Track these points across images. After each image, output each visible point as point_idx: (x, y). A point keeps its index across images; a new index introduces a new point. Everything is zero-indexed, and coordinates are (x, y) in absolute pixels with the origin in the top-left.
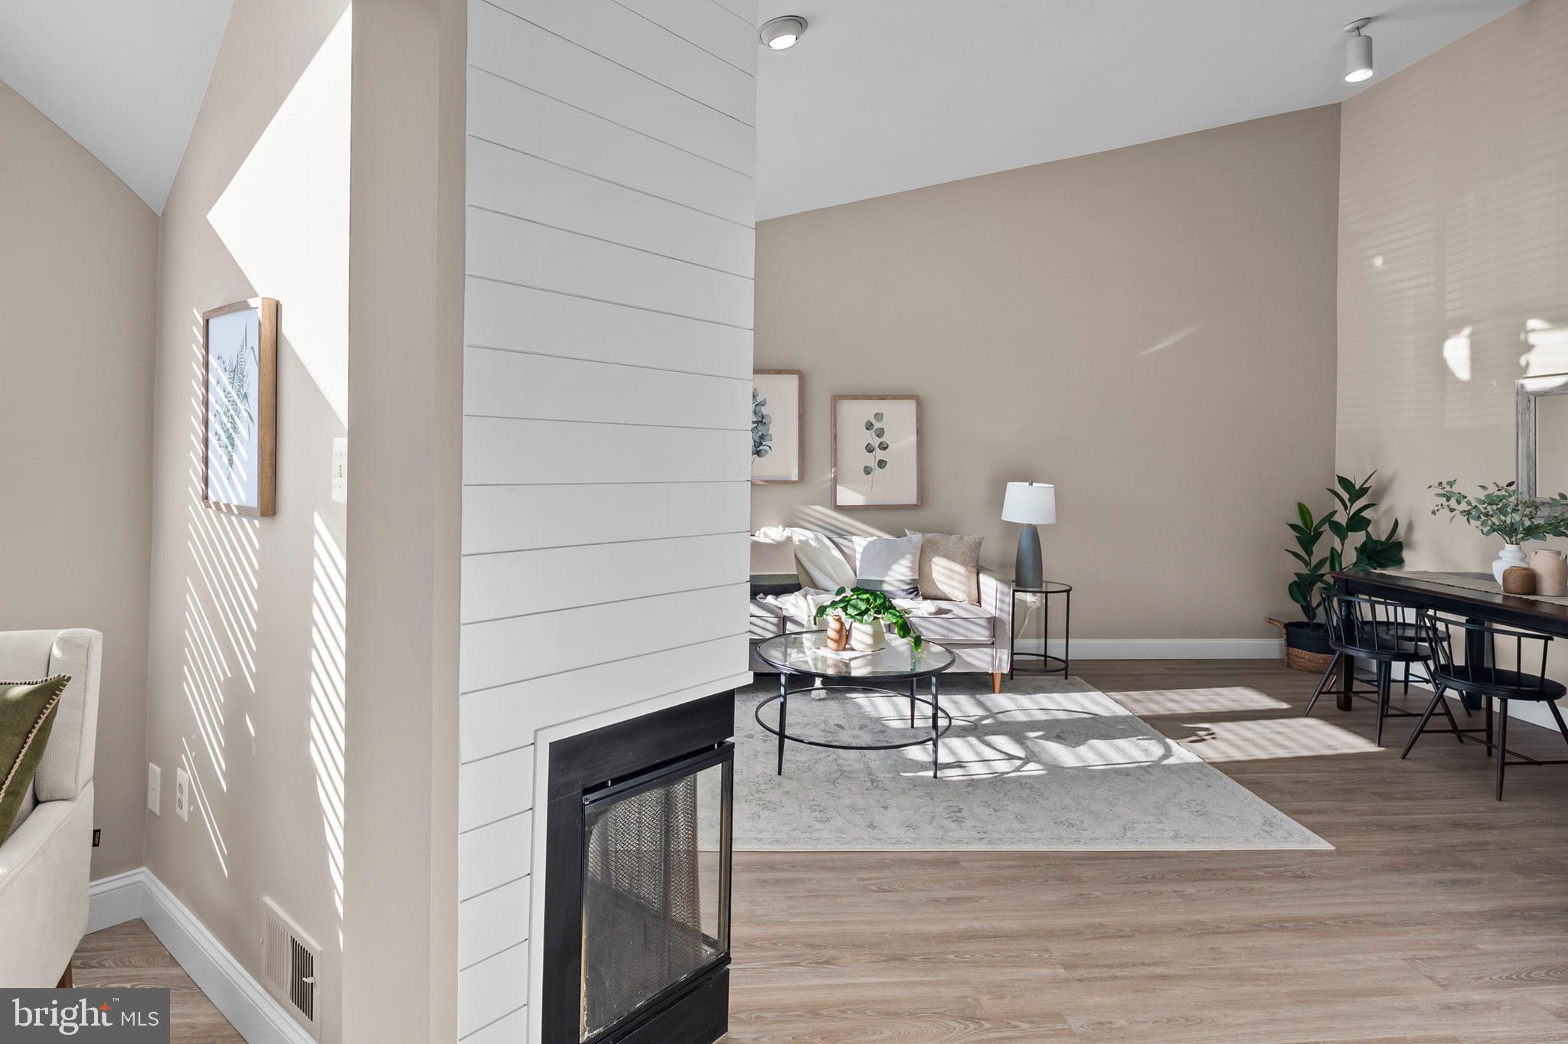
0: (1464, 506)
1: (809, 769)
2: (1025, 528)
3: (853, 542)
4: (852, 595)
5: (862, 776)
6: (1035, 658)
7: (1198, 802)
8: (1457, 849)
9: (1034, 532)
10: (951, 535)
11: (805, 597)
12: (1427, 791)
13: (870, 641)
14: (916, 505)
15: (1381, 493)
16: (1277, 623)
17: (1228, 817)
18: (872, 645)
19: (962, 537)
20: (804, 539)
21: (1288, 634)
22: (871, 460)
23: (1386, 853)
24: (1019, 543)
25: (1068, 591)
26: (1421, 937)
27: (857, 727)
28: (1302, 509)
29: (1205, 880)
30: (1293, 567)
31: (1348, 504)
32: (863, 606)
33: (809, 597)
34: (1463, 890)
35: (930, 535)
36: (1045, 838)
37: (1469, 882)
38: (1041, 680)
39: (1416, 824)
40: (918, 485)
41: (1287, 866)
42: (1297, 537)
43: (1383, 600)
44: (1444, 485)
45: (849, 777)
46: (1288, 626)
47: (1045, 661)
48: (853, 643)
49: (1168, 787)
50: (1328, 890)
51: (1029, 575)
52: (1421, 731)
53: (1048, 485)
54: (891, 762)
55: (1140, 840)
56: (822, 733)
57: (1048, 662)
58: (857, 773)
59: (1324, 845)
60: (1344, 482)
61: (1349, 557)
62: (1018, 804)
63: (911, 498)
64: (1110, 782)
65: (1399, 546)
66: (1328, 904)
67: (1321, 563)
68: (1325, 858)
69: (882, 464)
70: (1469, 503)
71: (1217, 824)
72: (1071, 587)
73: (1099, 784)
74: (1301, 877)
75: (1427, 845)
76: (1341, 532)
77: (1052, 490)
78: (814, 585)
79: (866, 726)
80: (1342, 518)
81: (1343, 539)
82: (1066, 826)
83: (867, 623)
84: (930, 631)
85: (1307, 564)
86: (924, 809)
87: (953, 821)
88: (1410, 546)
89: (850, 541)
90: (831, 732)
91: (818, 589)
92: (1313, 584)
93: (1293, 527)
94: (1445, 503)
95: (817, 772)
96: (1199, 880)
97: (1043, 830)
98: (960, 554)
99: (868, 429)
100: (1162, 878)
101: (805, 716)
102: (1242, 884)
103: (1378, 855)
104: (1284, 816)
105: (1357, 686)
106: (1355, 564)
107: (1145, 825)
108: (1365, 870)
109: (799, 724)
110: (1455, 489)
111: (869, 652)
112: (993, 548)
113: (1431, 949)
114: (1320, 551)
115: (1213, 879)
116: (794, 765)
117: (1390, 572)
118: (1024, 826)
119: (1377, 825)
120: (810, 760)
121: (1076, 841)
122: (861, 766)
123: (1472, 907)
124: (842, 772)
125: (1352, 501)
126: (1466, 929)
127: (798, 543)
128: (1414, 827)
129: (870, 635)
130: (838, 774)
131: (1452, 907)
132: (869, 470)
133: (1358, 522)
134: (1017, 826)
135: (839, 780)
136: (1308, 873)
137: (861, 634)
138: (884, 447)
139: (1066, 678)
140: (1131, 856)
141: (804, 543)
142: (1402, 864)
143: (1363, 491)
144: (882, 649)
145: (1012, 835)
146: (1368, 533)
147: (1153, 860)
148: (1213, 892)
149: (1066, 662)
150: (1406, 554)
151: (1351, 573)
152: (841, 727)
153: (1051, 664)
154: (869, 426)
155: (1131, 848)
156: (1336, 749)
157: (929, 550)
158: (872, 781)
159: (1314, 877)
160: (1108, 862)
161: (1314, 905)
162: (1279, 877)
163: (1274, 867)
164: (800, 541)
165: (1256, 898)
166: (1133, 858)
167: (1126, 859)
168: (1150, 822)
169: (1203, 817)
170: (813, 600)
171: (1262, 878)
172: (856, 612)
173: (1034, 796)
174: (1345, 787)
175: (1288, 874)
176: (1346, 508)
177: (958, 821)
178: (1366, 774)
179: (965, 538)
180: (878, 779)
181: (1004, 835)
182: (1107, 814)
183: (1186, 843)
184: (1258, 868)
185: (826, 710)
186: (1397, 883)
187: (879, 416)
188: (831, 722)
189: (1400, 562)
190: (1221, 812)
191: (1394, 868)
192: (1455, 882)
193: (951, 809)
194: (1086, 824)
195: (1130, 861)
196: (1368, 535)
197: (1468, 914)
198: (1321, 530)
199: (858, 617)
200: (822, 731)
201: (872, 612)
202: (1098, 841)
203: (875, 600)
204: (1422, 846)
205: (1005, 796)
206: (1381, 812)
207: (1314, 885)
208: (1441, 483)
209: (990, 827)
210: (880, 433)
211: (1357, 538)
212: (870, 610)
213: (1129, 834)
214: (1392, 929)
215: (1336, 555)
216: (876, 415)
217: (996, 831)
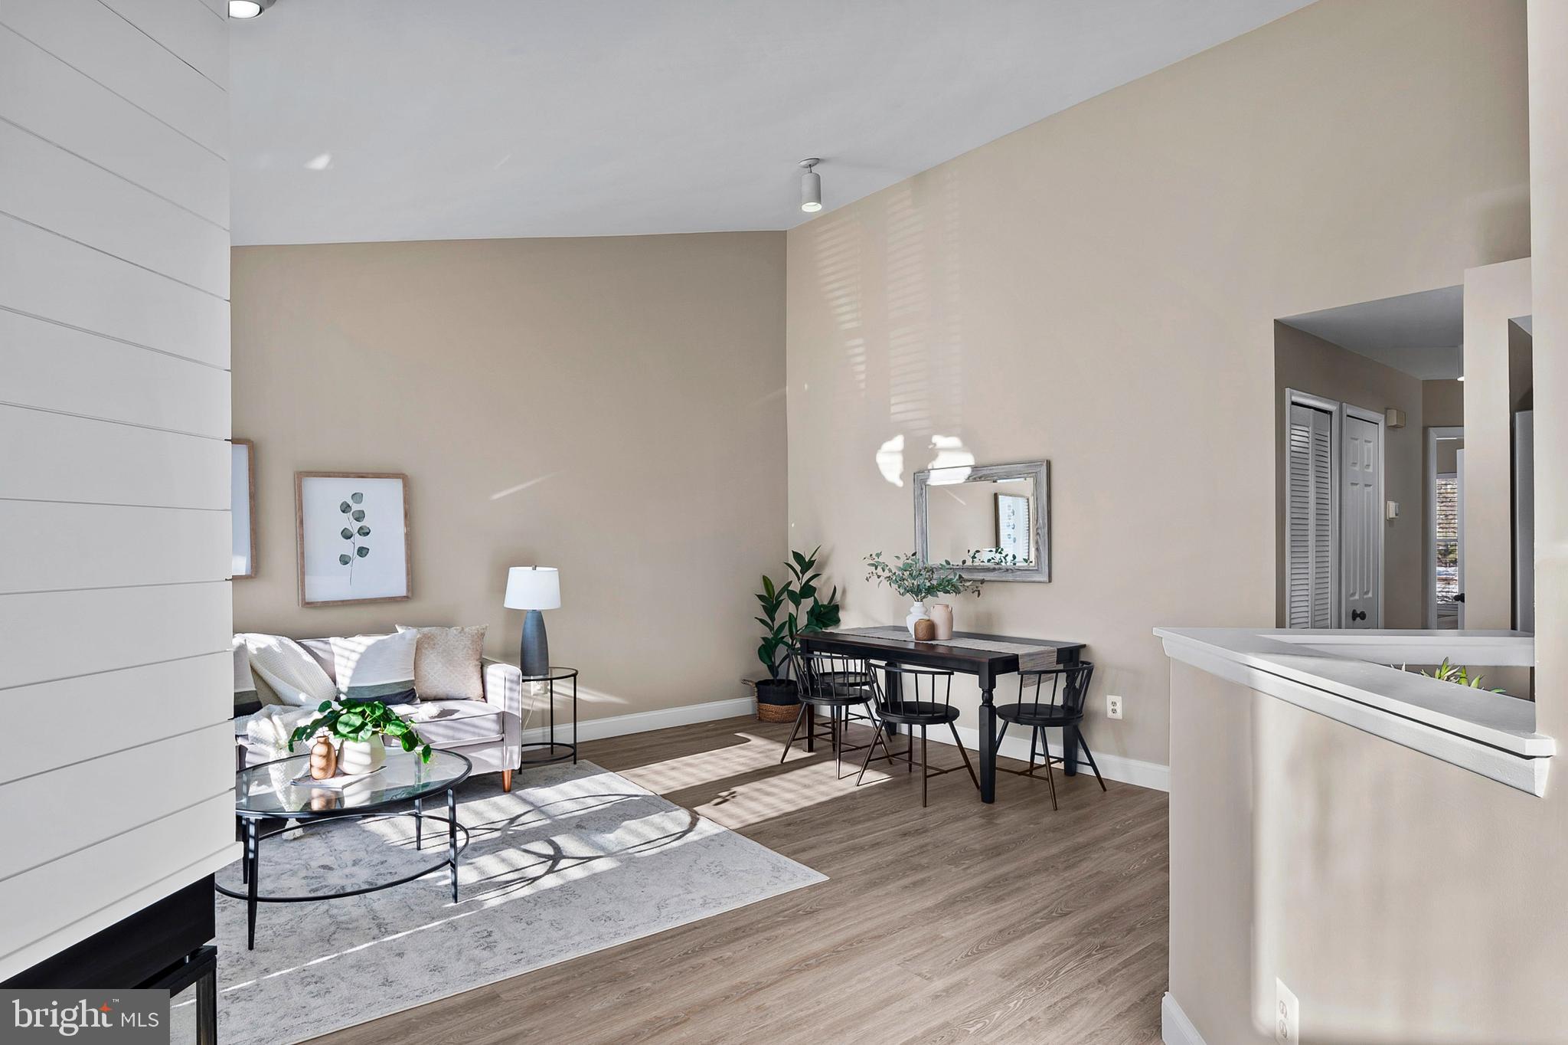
0: (887, 574)
1: (292, 931)
2: (530, 615)
3: (329, 644)
4: (342, 710)
5: (365, 923)
6: (541, 747)
7: (716, 863)
8: (909, 855)
9: (539, 618)
10: (449, 628)
11: (269, 717)
12: (878, 810)
13: (367, 760)
14: (407, 597)
15: (823, 565)
16: (750, 683)
17: (743, 871)
18: (371, 764)
19: (463, 629)
20: (263, 646)
21: (758, 691)
22: (349, 548)
23: (865, 872)
24: (524, 629)
25: (574, 675)
26: (905, 940)
27: (350, 863)
28: (766, 581)
29: (737, 939)
30: (762, 632)
31: (801, 575)
32: (357, 721)
33: (275, 718)
34: (921, 890)
35: (426, 630)
36: (585, 940)
37: (923, 881)
38: (550, 769)
39: (878, 841)
40: (408, 574)
41: (798, 905)
42: (763, 606)
43: (829, 654)
44: (874, 556)
45: (348, 929)
46: (759, 684)
47: (552, 748)
48: (345, 766)
49: (688, 855)
50: (833, 918)
51: (534, 660)
52: (869, 760)
53: (552, 569)
54: (399, 897)
55: (675, 916)
56: (304, 881)
57: (554, 750)
58: (357, 920)
59: (821, 878)
60: (798, 557)
61: (802, 620)
62: (551, 910)
63: (401, 590)
64: (636, 863)
65: (836, 608)
66: (836, 932)
67: (782, 626)
68: (825, 889)
69: (362, 552)
70: (890, 571)
71: (737, 881)
72: (577, 671)
73: (627, 868)
74: (811, 913)
75: (889, 857)
76: (796, 599)
77: (557, 573)
78: (279, 700)
79: (361, 860)
80: (796, 587)
81: (797, 604)
82: (603, 921)
83: (363, 740)
84: (438, 736)
85: (771, 629)
86: (448, 944)
87: (484, 949)
88: (843, 608)
89: (327, 643)
90: (316, 877)
91: (284, 705)
92: (776, 645)
93: (760, 597)
94: (874, 571)
95: (305, 933)
96: (733, 942)
97: (581, 932)
98: (462, 647)
99: (343, 512)
100: (702, 949)
101: (277, 863)
102: (767, 934)
103: (860, 875)
104: (786, 858)
105: (817, 730)
106: (806, 626)
107: (676, 899)
108: (854, 891)
109: (269, 877)
110: (881, 559)
111: (366, 773)
112: (496, 638)
113: (913, 949)
114: (781, 617)
115: (744, 937)
116: (270, 932)
117: (829, 630)
118: (561, 933)
119: (853, 849)
120: (291, 920)
121: (617, 934)
122: (363, 910)
123: (929, 903)
124: (338, 925)
125: (803, 572)
126: (931, 922)
127: (255, 652)
128: (878, 844)
129: (368, 754)
130: (333, 928)
131: (917, 907)
132: (347, 559)
133: (808, 591)
134: (555, 935)
135: (336, 936)
136: (815, 907)
137: (356, 754)
138: (364, 532)
139: (575, 763)
140: (669, 935)
141: (264, 652)
142: (878, 879)
143: (811, 563)
144: (382, 767)
145: (551, 947)
146: (815, 598)
147: (690, 933)
148: (746, 950)
149: (574, 746)
150: (841, 615)
151: (805, 634)
152: (329, 868)
153: (558, 750)
154: (345, 508)
155: (669, 926)
156: (830, 795)
157: (426, 646)
158: (379, 926)
159: (820, 909)
160: (651, 947)
161: (826, 936)
162: (794, 918)
163: (789, 910)
164: (258, 649)
165: (782, 944)
166: (671, 937)
167: (666, 939)
168: (680, 895)
169: (724, 877)
170: (281, 720)
171: (782, 923)
172: (348, 729)
173: (566, 896)
174: (823, 820)
175: (801, 912)
176: (799, 579)
177: (489, 947)
178: (836, 805)
179: (467, 630)
180: (386, 921)
181: (543, 949)
182: (640, 896)
183: (714, 907)
184: (777, 914)
185: (305, 851)
186: (878, 896)
187: (357, 497)
188: (314, 864)
189: (837, 621)
190: (736, 868)
191: (873, 884)
192: (915, 884)
193: (479, 936)
194: (622, 913)
195: (669, 940)
196: (816, 600)
197: (930, 910)
198: (780, 599)
199: (351, 735)
200: (304, 878)
201: (369, 727)
202: (637, 929)
203: (373, 712)
204: (887, 859)
205: (536, 905)
206: (852, 837)
207: (821, 917)
208: (871, 555)
209: (526, 944)
210: (359, 516)
211: (807, 603)
212: (367, 724)
213: (664, 912)
214: (884, 940)
215: (793, 620)
216: (353, 495)
217: (534, 947)
